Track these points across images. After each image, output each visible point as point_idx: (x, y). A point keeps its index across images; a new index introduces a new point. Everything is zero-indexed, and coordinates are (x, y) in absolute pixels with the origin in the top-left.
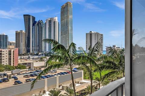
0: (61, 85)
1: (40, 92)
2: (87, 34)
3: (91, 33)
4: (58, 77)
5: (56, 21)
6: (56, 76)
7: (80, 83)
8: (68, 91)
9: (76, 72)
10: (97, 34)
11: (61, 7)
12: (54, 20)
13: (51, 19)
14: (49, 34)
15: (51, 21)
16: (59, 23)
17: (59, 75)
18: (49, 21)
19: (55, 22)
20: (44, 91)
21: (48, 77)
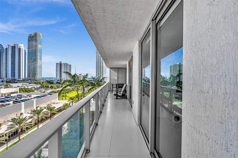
0: (39, 106)
1: (17, 115)
2: (57, 64)
3: (61, 63)
4: (35, 100)
5: (22, 48)
6: (33, 100)
7: (56, 103)
8: (48, 109)
9: (51, 95)
10: (66, 65)
11: (29, 35)
12: (18, 47)
13: (15, 45)
14: (12, 60)
15: (15, 47)
16: (25, 50)
17: (36, 99)
18: (12, 47)
19: (20, 49)
20: (21, 113)
21: (24, 101)
